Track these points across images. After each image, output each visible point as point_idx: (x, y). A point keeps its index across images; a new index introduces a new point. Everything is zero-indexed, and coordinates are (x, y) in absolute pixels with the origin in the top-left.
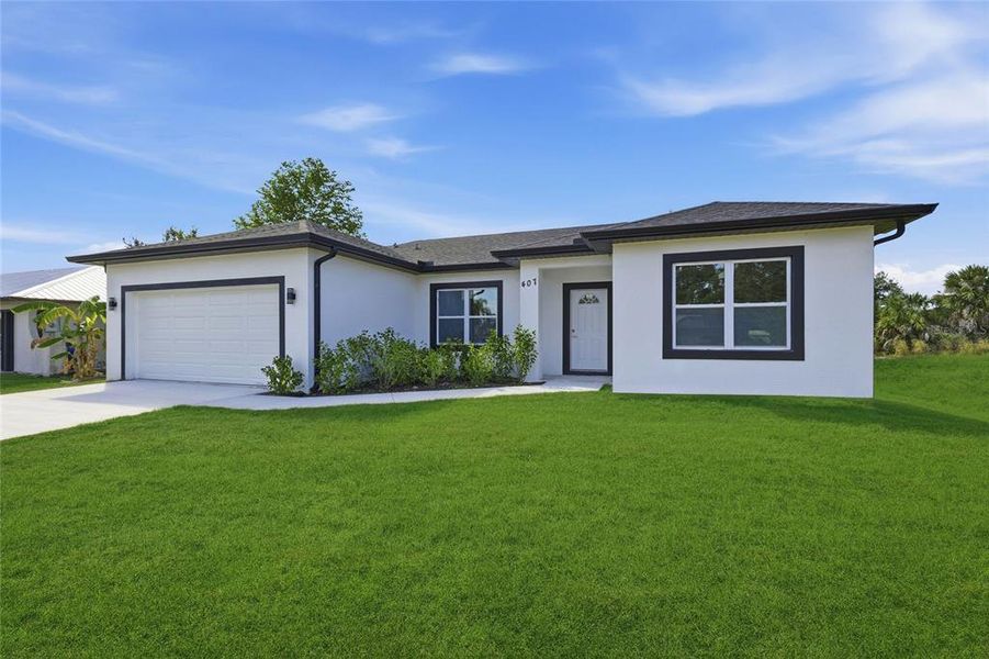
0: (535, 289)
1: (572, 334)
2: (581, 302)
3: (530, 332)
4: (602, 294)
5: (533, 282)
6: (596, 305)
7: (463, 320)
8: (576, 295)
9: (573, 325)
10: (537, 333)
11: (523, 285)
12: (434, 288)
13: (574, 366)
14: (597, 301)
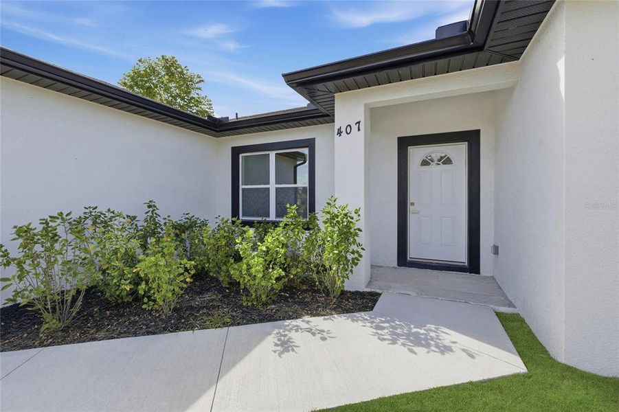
0: (358, 138)
1: (410, 209)
2: (425, 163)
3: (351, 209)
4: (459, 152)
5: (355, 128)
6: (447, 167)
7: (268, 189)
8: (416, 154)
9: (412, 197)
10: (362, 212)
11: (340, 133)
12: (236, 152)
13: (413, 253)
14: (448, 161)
